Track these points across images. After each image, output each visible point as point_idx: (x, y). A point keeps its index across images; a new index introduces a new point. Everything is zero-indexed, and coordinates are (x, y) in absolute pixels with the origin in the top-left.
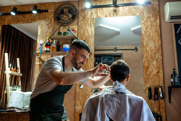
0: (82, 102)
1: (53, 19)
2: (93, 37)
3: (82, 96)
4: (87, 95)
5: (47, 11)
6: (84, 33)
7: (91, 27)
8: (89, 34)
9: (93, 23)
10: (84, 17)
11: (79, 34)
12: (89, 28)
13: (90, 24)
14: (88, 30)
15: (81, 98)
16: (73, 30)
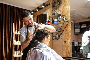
0: (66, 51)
1: (52, 7)
2: (70, 12)
3: (66, 47)
4: (68, 47)
5: (49, 4)
6: (65, 11)
7: (68, 6)
8: (67, 11)
9: (69, 3)
10: (65, 2)
11: (63, 12)
12: (67, 7)
13: (68, 4)
14: (67, 8)
15: (65, 49)
16: (60, 11)
